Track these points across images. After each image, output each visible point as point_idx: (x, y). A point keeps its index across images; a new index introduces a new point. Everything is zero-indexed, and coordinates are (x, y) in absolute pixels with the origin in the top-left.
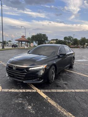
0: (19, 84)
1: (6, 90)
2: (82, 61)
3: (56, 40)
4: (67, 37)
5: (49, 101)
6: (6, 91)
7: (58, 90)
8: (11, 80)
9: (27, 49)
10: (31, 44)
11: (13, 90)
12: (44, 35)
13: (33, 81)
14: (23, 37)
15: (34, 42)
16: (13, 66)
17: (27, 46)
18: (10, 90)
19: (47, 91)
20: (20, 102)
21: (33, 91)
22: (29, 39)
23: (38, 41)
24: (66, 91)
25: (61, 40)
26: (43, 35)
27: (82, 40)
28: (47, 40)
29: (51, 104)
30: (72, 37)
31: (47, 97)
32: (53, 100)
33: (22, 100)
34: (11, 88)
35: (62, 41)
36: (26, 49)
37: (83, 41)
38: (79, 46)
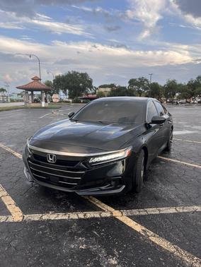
0: (61, 199)
1: (36, 217)
2: (184, 135)
3: (112, 86)
4: (135, 80)
5: (153, 239)
6: (36, 219)
7: (161, 209)
8: (36, 187)
9: (45, 108)
10: (54, 96)
11: (52, 216)
12: (84, 76)
13: (102, 190)
14: (36, 79)
15: (61, 92)
16: (47, 153)
17: (46, 102)
18: (45, 217)
19: (136, 212)
20: (84, 247)
21: (104, 215)
22: (48, 84)
23: (70, 89)
24: (181, 211)
25: (122, 86)
26: (82, 74)
27: (168, 85)
28: (91, 87)
29: (161, 247)
30: (146, 80)
31: (144, 228)
32: (160, 236)
33: (86, 243)
34: (46, 210)
35: (125, 88)
36: (43, 108)
37: (171, 88)
38: (162, 98)
